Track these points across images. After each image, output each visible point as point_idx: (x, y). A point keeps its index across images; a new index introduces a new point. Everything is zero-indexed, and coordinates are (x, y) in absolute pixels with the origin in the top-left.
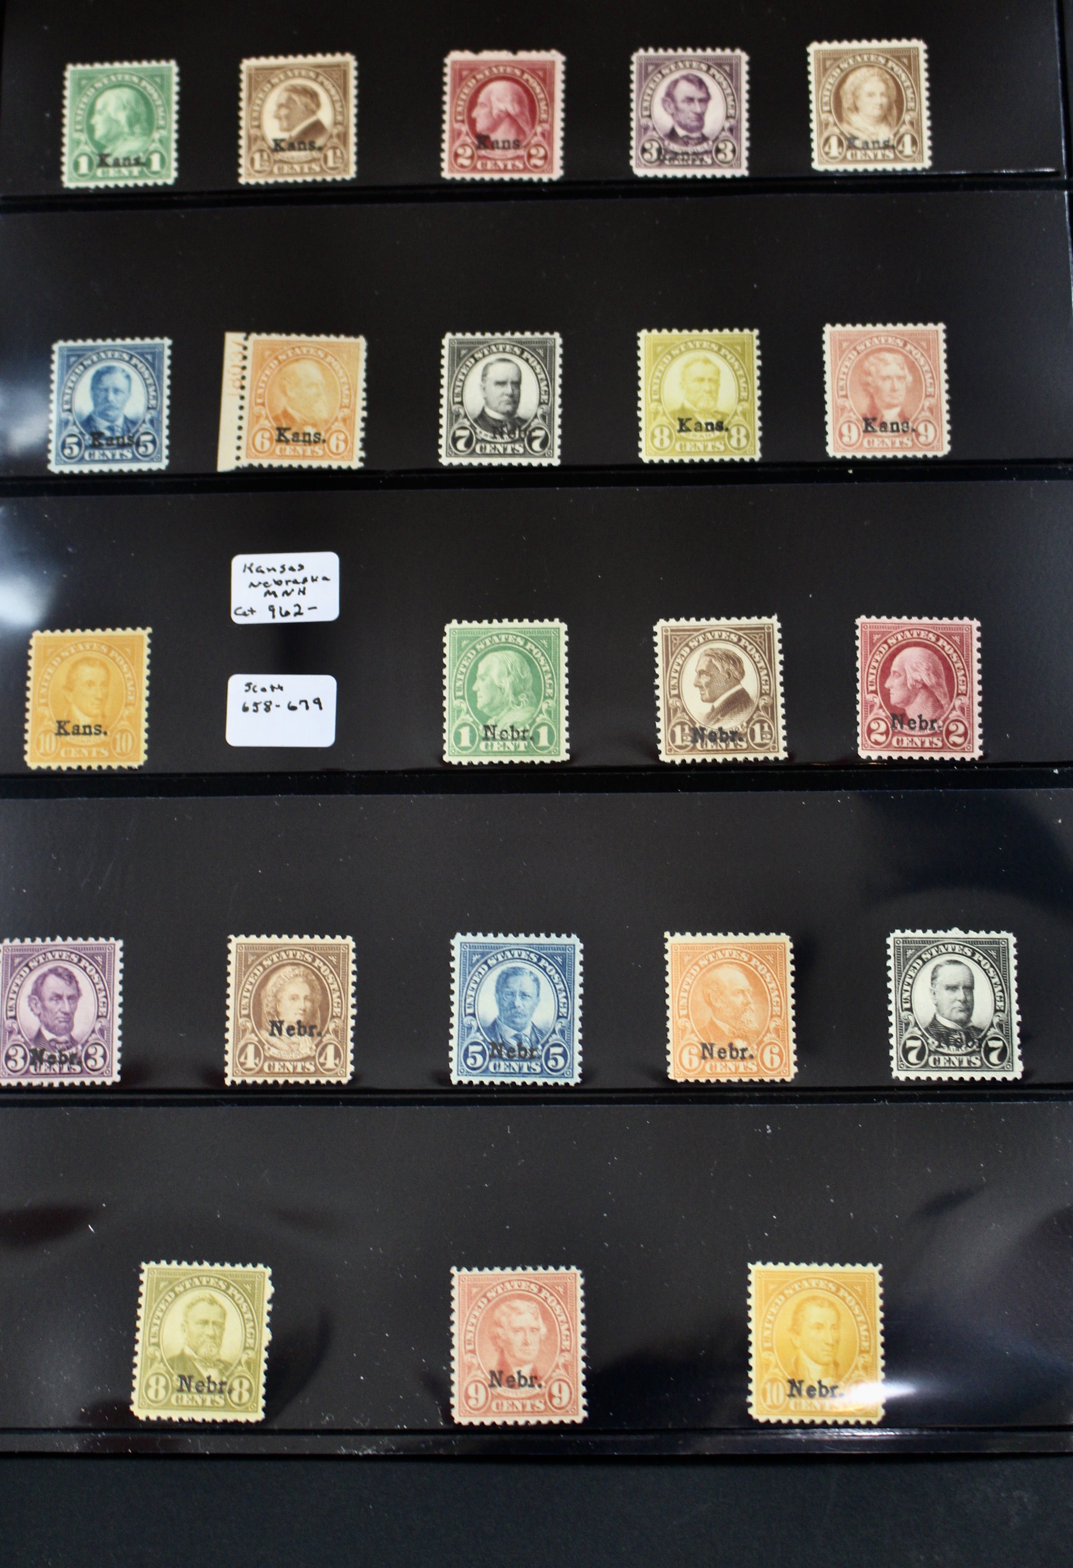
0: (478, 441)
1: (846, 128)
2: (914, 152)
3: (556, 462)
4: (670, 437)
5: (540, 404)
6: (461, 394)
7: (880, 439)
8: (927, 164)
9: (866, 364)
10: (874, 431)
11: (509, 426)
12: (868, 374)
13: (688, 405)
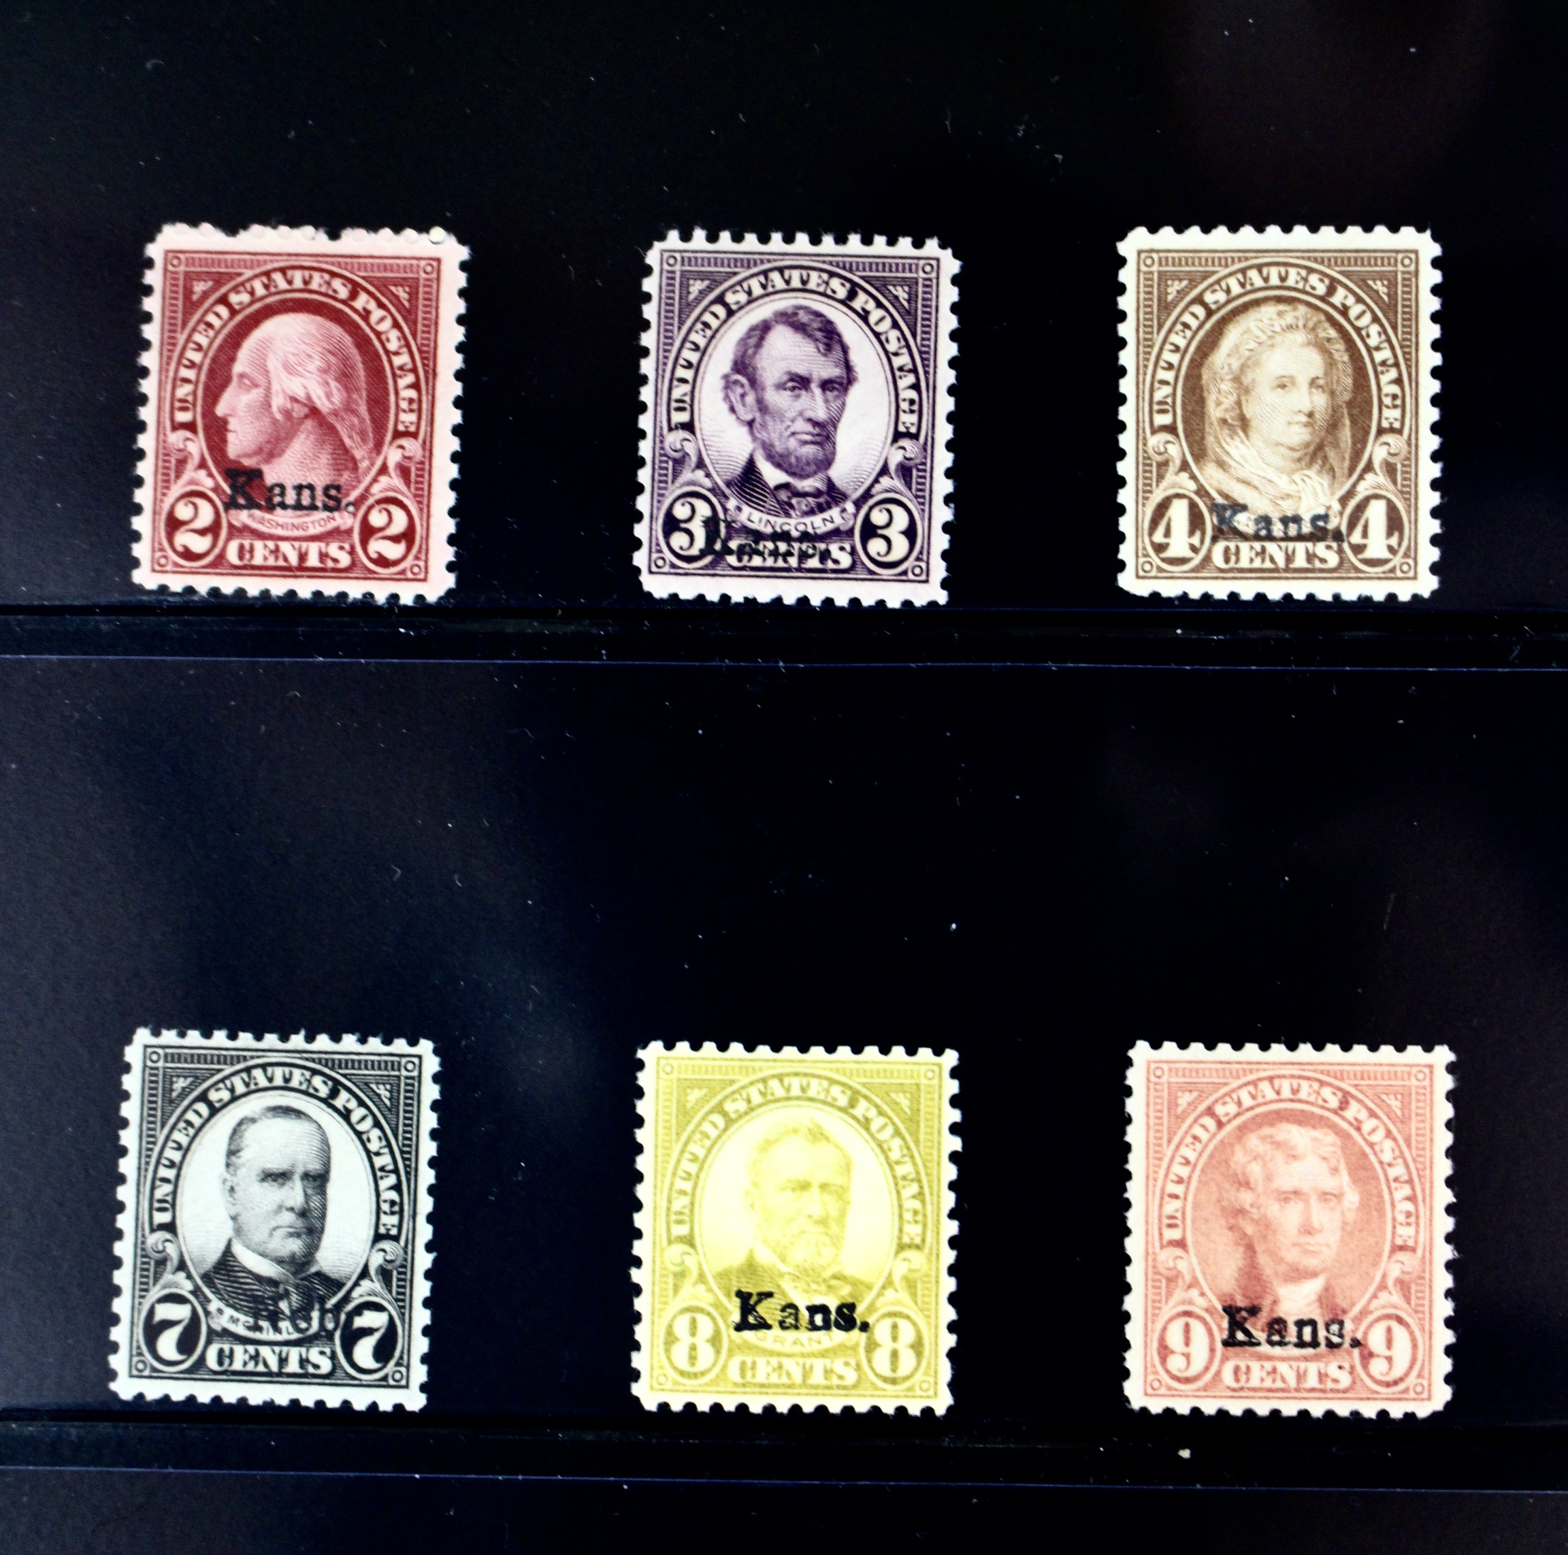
0: (213, 1335)
1: (1211, 477)
2: (1391, 549)
3: (415, 1401)
4: (715, 1341)
5: (378, 1238)
6: (171, 1204)
7: (1268, 1365)
8: (1427, 584)
9: (1239, 1157)
10: (1252, 1342)
11: (294, 1297)
12: (1246, 1184)
13: (765, 1258)
